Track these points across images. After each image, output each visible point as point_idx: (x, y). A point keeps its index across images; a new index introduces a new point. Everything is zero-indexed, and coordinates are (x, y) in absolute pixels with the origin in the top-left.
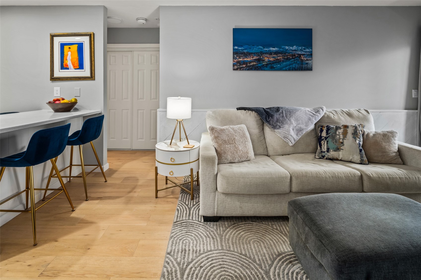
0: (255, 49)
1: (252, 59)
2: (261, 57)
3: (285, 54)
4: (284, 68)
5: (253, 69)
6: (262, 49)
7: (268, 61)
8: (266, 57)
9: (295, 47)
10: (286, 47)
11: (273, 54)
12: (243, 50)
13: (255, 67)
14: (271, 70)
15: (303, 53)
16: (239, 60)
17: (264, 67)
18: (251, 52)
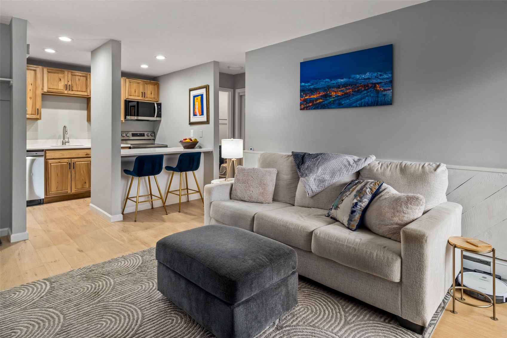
0: (322, 84)
1: (318, 95)
2: (328, 92)
3: (356, 85)
4: (354, 103)
5: (319, 108)
6: (329, 83)
7: (336, 97)
8: (333, 91)
9: (368, 74)
10: (357, 75)
11: (341, 86)
12: (310, 86)
13: (322, 105)
14: (338, 107)
15: (379, 81)
16: (306, 98)
17: (331, 104)
18: (317, 87)
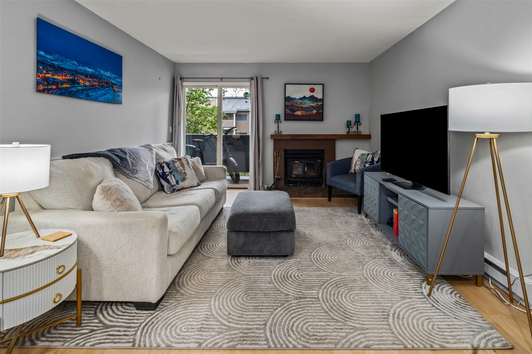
0: (70, 64)
1: (64, 77)
2: (76, 78)
3: (100, 80)
4: (99, 98)
5: (66, 95)
6: (77, 67)
7: (84, 86)
8: (82, 79)
9: (109, 73)
10: (102, 71)
11: (89, 76)
12: (53, 60)
13: (69, 91)
14: (86, 98)
15: (115, 82)
16: (47, 75)
17: (79, 94)
18: (63, 66)
